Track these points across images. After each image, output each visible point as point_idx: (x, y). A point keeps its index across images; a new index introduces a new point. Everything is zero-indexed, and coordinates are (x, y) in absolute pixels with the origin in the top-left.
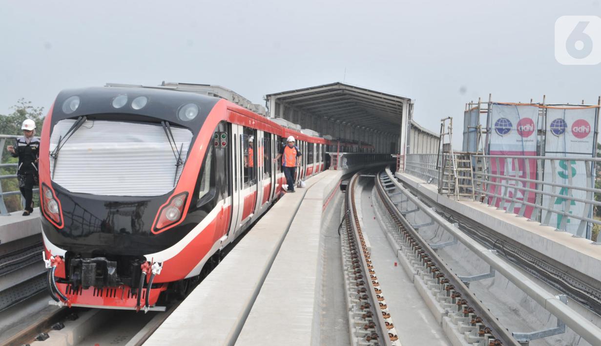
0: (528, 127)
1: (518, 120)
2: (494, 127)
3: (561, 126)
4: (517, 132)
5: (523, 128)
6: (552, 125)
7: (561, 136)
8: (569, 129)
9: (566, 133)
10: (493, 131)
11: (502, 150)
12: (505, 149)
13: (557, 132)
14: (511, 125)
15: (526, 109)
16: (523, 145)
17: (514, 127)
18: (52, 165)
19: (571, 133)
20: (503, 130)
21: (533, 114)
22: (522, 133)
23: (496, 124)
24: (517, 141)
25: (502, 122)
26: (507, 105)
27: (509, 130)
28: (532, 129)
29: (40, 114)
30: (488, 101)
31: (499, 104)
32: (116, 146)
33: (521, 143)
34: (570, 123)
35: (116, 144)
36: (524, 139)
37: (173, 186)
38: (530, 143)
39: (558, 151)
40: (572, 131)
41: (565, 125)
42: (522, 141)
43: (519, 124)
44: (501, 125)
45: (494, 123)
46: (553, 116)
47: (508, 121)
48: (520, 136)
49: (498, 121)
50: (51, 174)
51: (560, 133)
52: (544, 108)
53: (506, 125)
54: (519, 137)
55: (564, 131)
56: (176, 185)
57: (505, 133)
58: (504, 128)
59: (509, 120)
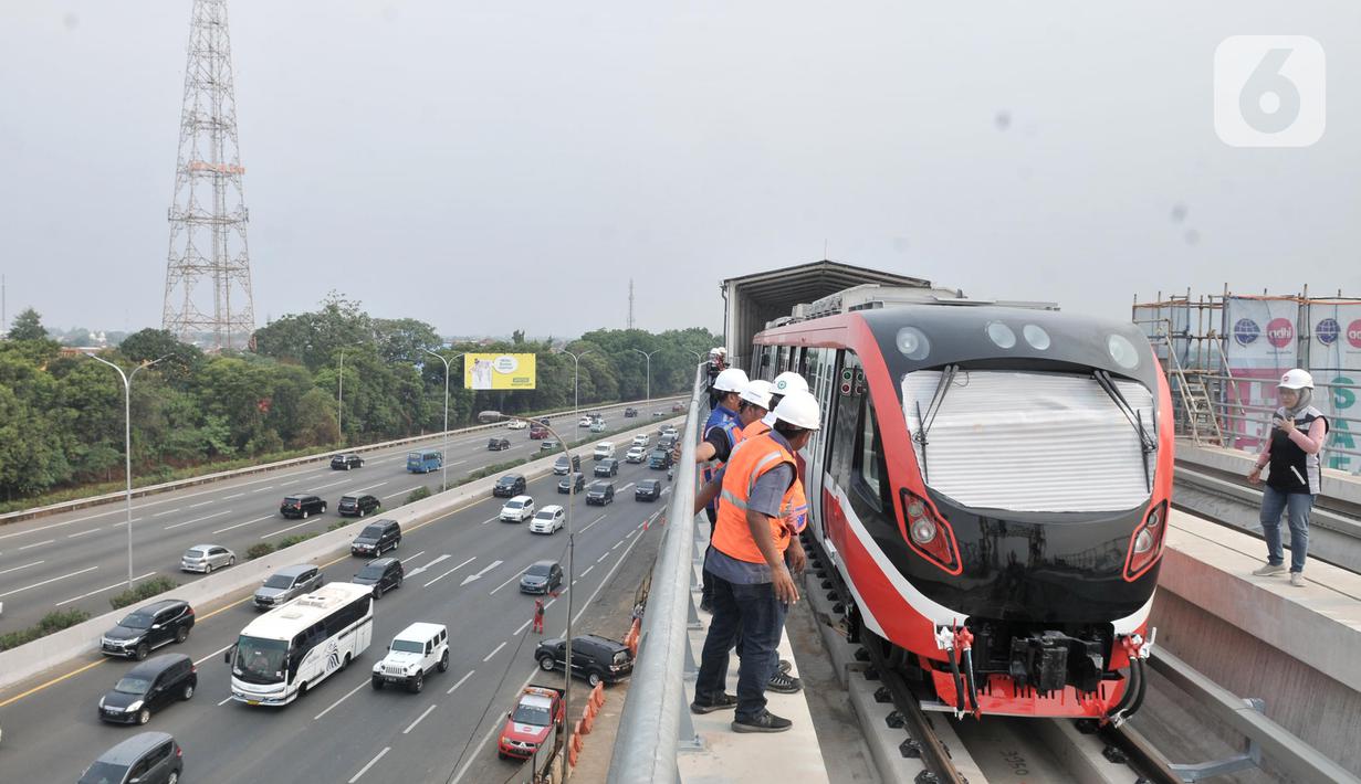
0: (1283, 332)
1: (1268, 322)
2: (1232, 333)
3: (1331, 330)
4: (1266, 339)
5: (1276, 333)
6: (1318, 329)
7: (1333, 345)
8: (1343, 333)
9: (1339, 341)
10: (1232, 339)
11: (1245, 367)
12: (1251, 365)
13: (1326, 339)
14: (1257, 329)
15: (1279, 304)
16: (1276, 359)
17: (1263, 331)
18: (918, 452)
19: (1346, 341)
20: (1246, 339)
21: (1290, 313)
22: (1275, 342)
23: (1236, 329)
24: (1268, 353)
25: (1244, 324)
26: (1251, 299)
27: (1255, 337)
28: (1289, 334)
29: (355, 310)
30: (1223, 294)
31: (1240, 298)
32: (1023, 418)
33: (1274, 356)
34: (1344, 324)
35: (1021, 414)
36: (1278, 349)
37: (1145, 490)
38: (1288, 356)
39: (1329, 367)
40: (1349, 338)
41: (1338, 329)
42: (1276, 353)
43: (1270, 327)
44: (1243, 330)
45: (1233, 326)
46: (1318, 315)
47: (1254, 324)
48: (1271, 346)
49: (1239, 323)
50: (923, 474)
51: (1332, 341)
52: (1304, 303)
53: (1249, 330)
54: (1271, 348)
55: (1336, 337)
56: (1151, 488)
57: (1250, 341)
58: (1248, 333)
59: (1254, 320)
